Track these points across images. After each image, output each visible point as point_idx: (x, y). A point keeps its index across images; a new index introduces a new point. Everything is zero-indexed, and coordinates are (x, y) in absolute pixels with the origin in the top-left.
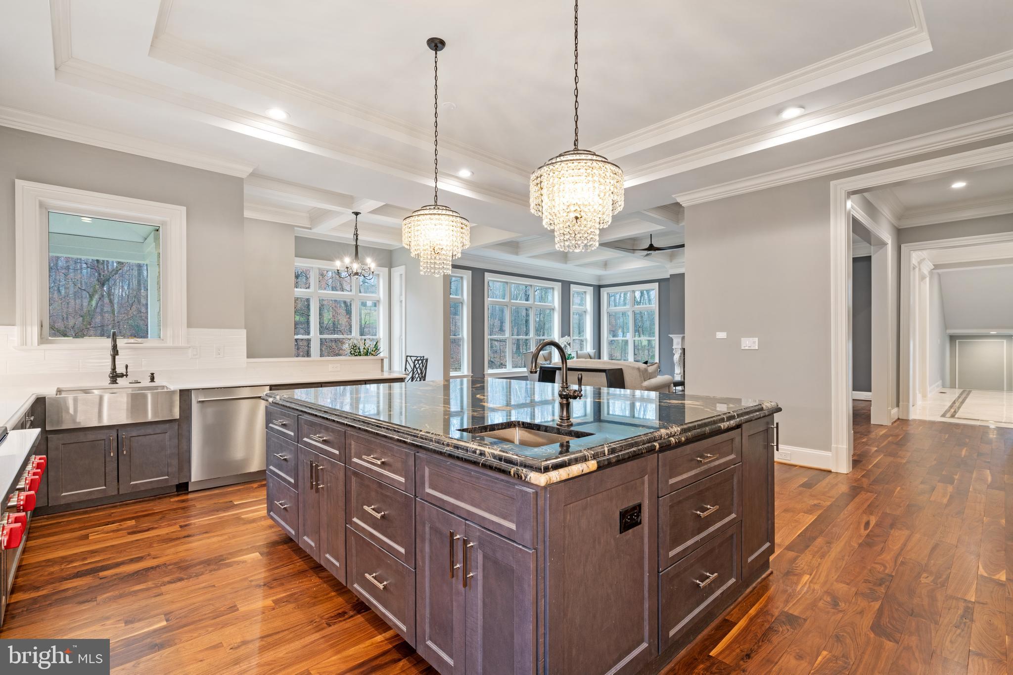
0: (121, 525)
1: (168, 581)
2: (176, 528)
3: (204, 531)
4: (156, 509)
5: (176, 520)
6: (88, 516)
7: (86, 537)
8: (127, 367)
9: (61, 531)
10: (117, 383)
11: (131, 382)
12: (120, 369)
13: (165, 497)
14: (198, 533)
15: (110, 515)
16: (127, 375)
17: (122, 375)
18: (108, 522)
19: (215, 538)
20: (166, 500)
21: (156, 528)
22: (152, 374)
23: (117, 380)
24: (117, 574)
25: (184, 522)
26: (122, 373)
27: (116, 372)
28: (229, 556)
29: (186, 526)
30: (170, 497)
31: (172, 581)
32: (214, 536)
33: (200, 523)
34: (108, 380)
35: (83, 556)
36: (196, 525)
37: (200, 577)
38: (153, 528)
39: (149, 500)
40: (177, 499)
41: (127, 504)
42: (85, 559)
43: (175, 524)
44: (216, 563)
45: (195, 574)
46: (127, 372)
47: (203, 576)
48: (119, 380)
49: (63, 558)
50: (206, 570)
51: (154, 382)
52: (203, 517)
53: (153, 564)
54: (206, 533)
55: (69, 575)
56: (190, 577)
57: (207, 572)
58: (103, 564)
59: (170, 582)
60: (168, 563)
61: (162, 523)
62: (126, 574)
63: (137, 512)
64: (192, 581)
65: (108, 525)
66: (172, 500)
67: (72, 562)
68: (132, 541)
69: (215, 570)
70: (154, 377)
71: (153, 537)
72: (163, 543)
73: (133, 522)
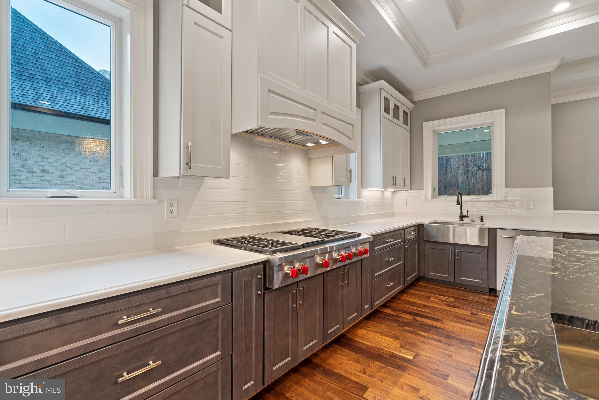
0: (447, 299)
1: (435, 339)
2: (469, 313)
3: (481, 323)
4: (470, 298)
5: (474, 308)
6: (440, 288)
7: (429, 297)
8: (468, 211)
9: (424, 290)
10: (463, 220)
11: (470, 220)
12: (465, 213)
13: (481, 293)
14: (476, 322)
15: (448, 292)
16: (468, 216)
17: (465, 216)
18: (444, 295)
19: (482, 330)
20: (480, 295)
21: (460, 308)
22: (482, 217)
23: (463, 218)
24: (421, 321)
25: (476, 312)
26: (465, 215)
27: (462, 214)
28: (477, 346)
29: (475, 314)
30: (484, 294)
31: (437, 340)
32: (482, 328)
33: (484, 317)
34: (458, 219)
35: (419, 306)
36: (480, 317)
37: (450, 347)
38: (458, 307)
39: (472, 292)
40: (487, 297)
41: (460, 289)
42: (419, 307)
43: (470, 310)
44: (466, 345)
45: (449, 343)
46: (468, 215)
47: (452, 347)
48: (464, 219)
49: (414, 303)
50: (457, 345)
51: (483, 221)
52: (489, 314)
53: (439, 325)
54: (481, 324)
55: (407, 311)
56: (446, 343)
57: (457, 346)
58: (422, 314)
59: (435, 340)
60: (445, 329)
61: (465, 307)
62: (424, 324)
63: (460, 296)
64: (446, 346)
65: (442, 296)
66: (483, 296)
67: (414, 306)
68: (443, 309)
69: (461, 348)
70: (482, 219)
71: (454, 312)
72: (455, 317)
73: (453, 300)
